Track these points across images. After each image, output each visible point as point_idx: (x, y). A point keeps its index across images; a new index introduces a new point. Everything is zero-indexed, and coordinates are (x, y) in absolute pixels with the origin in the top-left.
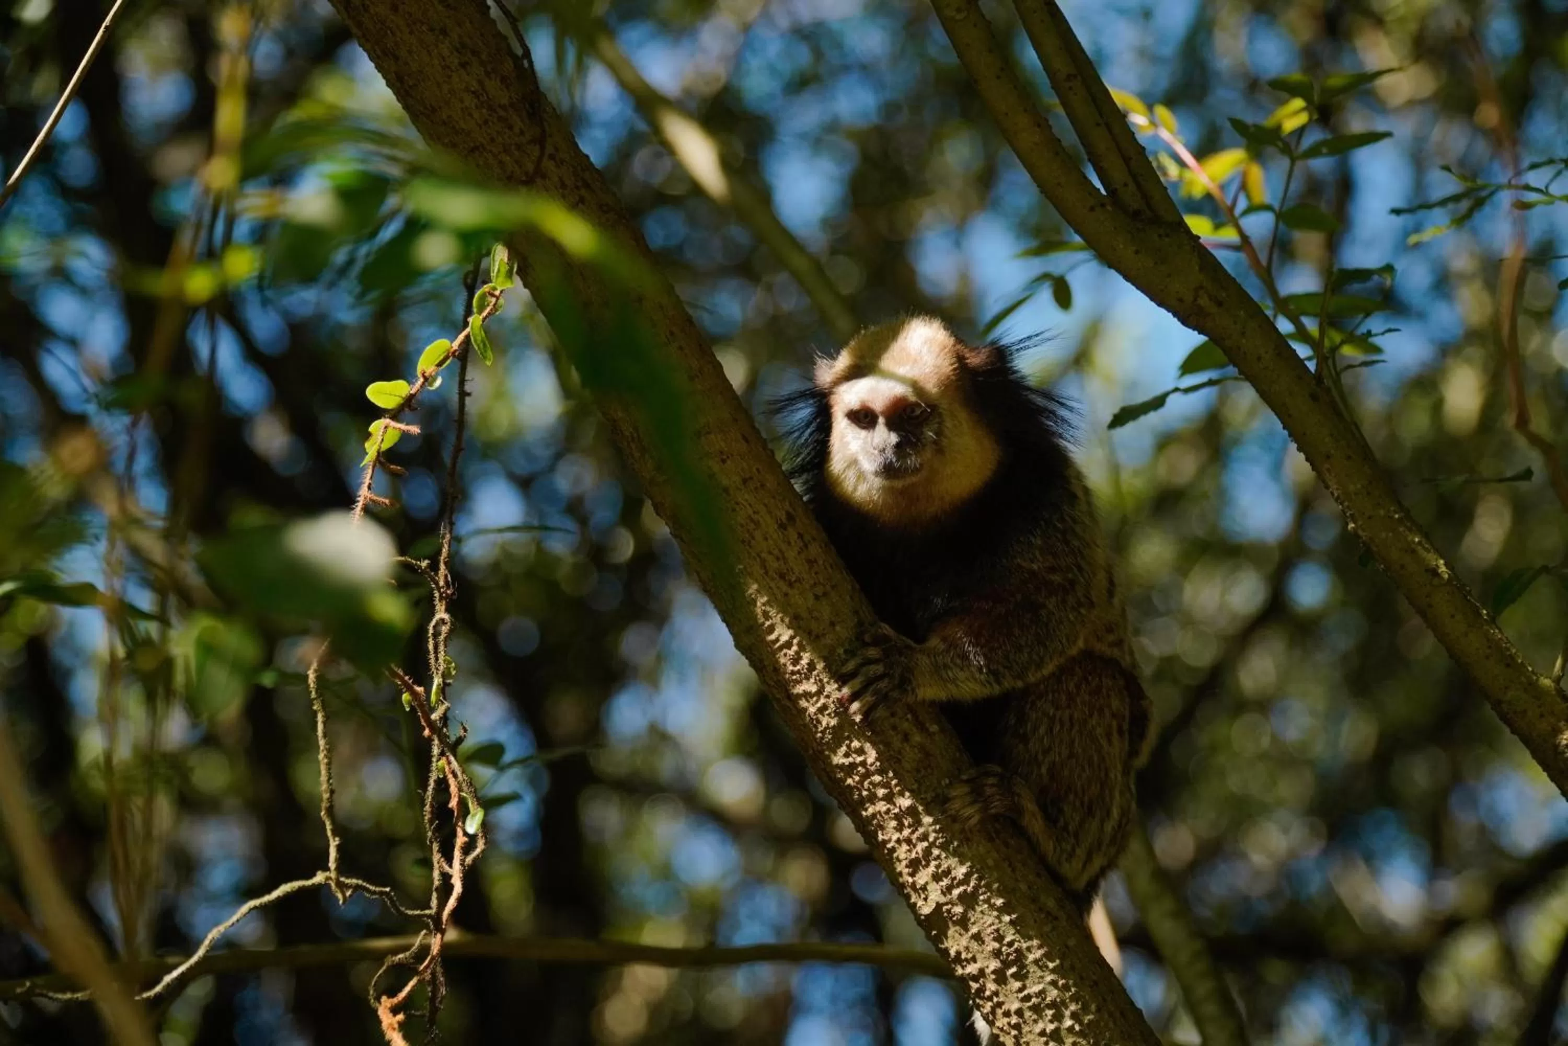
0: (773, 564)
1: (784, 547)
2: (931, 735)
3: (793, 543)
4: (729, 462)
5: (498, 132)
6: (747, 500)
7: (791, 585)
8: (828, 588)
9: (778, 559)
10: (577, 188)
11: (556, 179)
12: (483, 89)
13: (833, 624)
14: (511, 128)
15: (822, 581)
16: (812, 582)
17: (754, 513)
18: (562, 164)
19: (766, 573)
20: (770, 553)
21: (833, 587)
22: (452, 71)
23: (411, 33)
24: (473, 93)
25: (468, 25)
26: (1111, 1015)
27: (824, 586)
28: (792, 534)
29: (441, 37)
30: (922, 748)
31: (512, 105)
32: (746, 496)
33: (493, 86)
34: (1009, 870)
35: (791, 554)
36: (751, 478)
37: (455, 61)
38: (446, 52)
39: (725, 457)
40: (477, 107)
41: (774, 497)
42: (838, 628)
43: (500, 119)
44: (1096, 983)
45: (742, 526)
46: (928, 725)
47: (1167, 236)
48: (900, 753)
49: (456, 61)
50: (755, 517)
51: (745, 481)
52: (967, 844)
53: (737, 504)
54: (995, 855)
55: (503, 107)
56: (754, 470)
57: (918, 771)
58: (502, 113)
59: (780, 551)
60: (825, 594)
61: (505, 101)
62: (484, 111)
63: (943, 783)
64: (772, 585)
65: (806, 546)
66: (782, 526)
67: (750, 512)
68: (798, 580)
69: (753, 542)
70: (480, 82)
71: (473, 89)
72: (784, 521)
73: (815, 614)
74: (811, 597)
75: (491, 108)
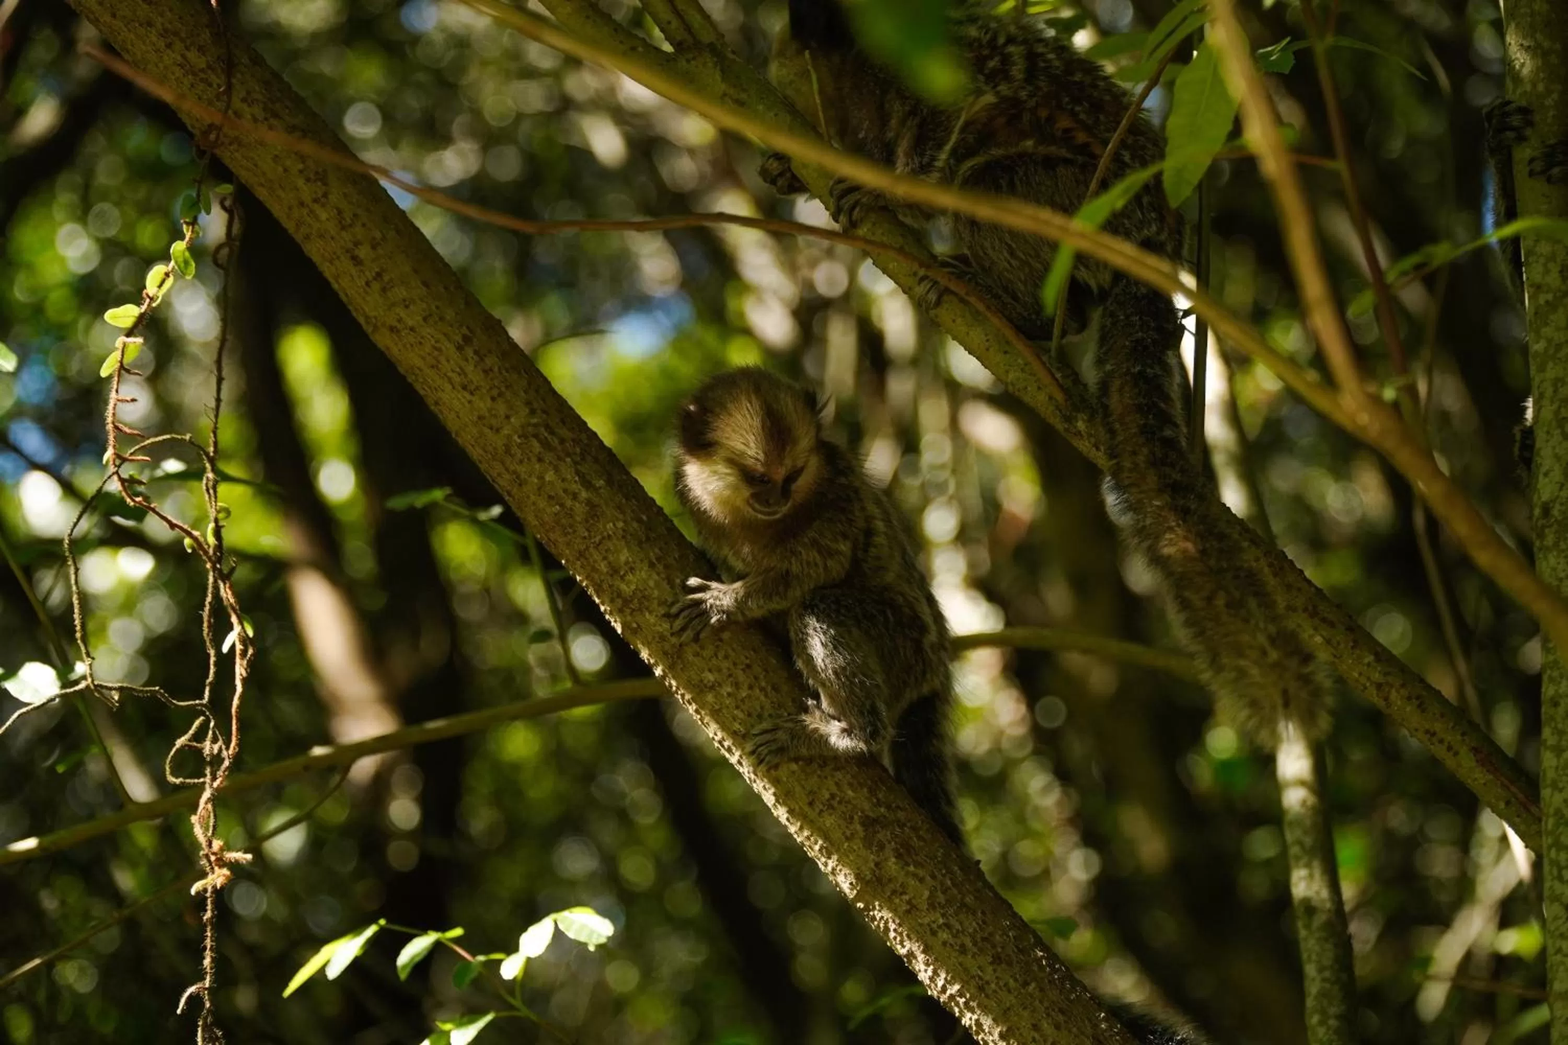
0: (457, 379)
1: (463, 364)
2: (596, 489)
3: (470, 359)
4: (411, 307)
5: (202, 91)
6: (429, 334)
7: (472, 394)
8: (503, 389)
9: (459, 374)
10: (266, 119)
11: (249, 117)
12: (187, 61)
13: (508, 417)
14: (210, 85)
15: (496, 384)
16: (488, 387)
17: (436, 342)
18: (253, 103)
19: (454, 388)
20: (453, 371)
21: (507, 387)
22: (161, 52)
23: (129, 31)
24: (179, 65)
25: (168, 13)
26: (762, 689)
27: (499, 388)
28: (469, 352)
29: (149, 28)
30: (589, 502)
31: (209, 67)
32: (428, 330)
33: (192, 55)
34: (668, 587)
35: (470, 368)
36: (431, 315)
37: (161, 44)
38: (154, 39)
39: (407, 303)
40: (184, 75)
41: (451, 326)
42: (512, 420)
43: (202, 80)
44: (748, 666)
45: (429, 354)
46: (594, 482)
47: (694, 59)
48: (571, 509)
49: (163, 44)
50: (438, 345)
51: (425, 319)
52: (632, 573)
53: (422, 337)
54: (655, 577)
55: (202, 70)
56: (434, 308)
57: (587, 521)
58: (202, 75)
59: (460, 368)
60: (501, 395)
61: (204, 66)
62: (190, 77)
63: (608, 527)
64: (459, 396)
65: (482, 360)
66: (460, 348)
67: (433, 342)
68: (477, 388)
69: (440, 366)
70: (183, 56)
71: (179, 62)
72: (461, 342)
73: (493, 412)
74: (489, 400)
75: (194, 74)
